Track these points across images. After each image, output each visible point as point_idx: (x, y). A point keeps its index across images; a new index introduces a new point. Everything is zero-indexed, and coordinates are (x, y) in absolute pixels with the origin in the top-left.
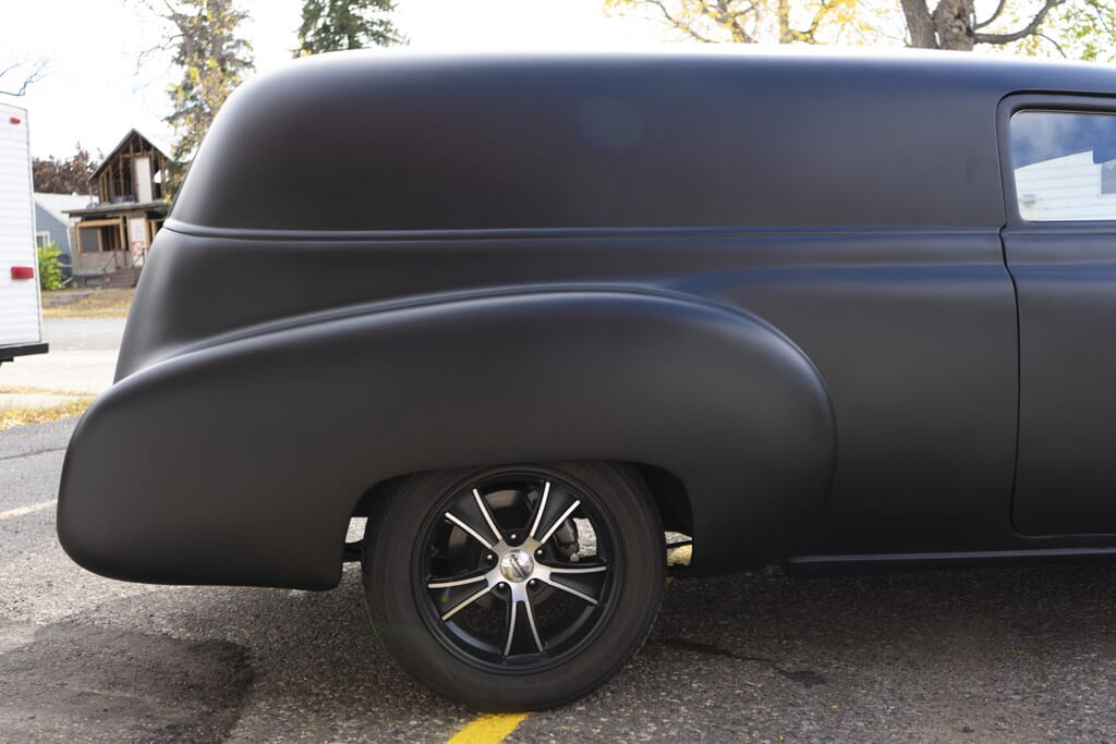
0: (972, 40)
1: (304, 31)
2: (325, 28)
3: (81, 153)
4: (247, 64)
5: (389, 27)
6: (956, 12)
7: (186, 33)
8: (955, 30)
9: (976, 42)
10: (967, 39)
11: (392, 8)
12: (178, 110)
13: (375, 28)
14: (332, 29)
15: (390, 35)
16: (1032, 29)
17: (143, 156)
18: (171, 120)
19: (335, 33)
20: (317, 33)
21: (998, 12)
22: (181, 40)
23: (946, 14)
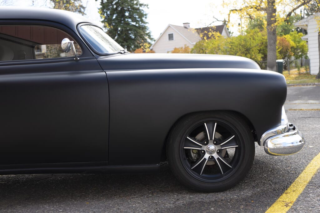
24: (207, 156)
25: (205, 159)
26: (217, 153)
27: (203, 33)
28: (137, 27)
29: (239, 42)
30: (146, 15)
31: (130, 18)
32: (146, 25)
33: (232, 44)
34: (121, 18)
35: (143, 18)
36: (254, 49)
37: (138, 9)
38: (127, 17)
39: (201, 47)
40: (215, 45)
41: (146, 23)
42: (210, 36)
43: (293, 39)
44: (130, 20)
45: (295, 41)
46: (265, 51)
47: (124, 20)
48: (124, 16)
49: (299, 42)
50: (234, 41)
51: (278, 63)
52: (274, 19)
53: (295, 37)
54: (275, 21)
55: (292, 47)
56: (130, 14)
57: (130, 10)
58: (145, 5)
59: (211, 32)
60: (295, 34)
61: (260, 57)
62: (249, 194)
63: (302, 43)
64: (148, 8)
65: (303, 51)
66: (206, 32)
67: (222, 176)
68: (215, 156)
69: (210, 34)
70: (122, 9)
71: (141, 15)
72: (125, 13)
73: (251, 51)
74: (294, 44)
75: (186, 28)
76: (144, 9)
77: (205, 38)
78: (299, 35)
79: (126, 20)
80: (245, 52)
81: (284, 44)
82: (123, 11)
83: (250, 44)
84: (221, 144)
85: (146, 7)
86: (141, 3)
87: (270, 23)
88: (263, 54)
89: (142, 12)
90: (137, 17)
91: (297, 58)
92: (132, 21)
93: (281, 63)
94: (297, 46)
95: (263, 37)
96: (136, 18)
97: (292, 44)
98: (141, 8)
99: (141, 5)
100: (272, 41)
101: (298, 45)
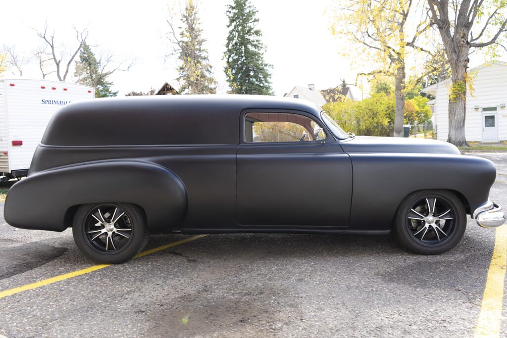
0: (469, 46)
1: (228, 46)
2: (236, 44)
3: (152, 91)
4: (205, 58)
5: (260, 42)
6: (462, 35)
7: (182, 48)
8: (462, 43)
9: (470, 47)
10: (466, 46)
11: (261, 34)
12: (180, 75)
13: (255, 43)
14: (238, 44)
15: (260, 46)
16: (493, 41)
17: (170, 92)
18: (178, 79)
19: (240, 46)
20: (233, 46)
21: (481, 34)
22: (181, 51)
23: (458, 36)
24: (427, 225)
25: (426, 228)
26: (435, 223)
27: (329, 96)
28: (261, 86)
29: (366, 106)
30: (270, 75)
31: (255, 77)
32: (270, 85)
33: (359, 108)
34: (246, 77)
35: (268, 79)
36: (381, 113)
37: (263, 69)
38: (252, 77)
39: (327, 110)
40: (342, 108)
41: (271, 83)
42: (336, 98)
43: (417, 103)
44: (254, 80)
45: (418, 105)
46: (391, 115)
47: (249, 79)
48: (248, 76)
49: (423, 107)
50: (361, 105)
51: (405, 128)
52: (403, 85)
53: (419, 102)
54: (404, 87)
55: (417, 112)
56: (255, 74)
57: (255, 69)
58: (270, 65)
59: (337, 94)
60: (419, 98)
61: (387, 121)
62: (463, 257)
63: (426, 108)
64: (273, 68)
65: (426, 116)
66: (332, 94)
67: (438, 242)
68: (434, 225)
69: (336, 96)
70: (247, 68)
71: (266, 76)
72: (250, 72)
73: (377, 116)
74: (418, 108)
75: (310, 89)
76: (269, 70)
77: (331, 100)
78: (423, 100)
79: (251, 79)
80: (372, 116)
81: (409, 109)
82: (248, 71)
83: (377, 109)
84: (440, 216)
85: (271, 67)
86: (266, 63)
87: (399, 88)
88: (389, 118)
89: (267, 72)
90: (262, 77)
91: (420, 123)
92: (256, 81)
93: (408, 128)
94: (421, 111)
95: (389, 102)
96: (260, 78)
97: (417, 108)
98: (265, 68)
99: (266, 65)
100: (400, 107)
101: (422, 109)
